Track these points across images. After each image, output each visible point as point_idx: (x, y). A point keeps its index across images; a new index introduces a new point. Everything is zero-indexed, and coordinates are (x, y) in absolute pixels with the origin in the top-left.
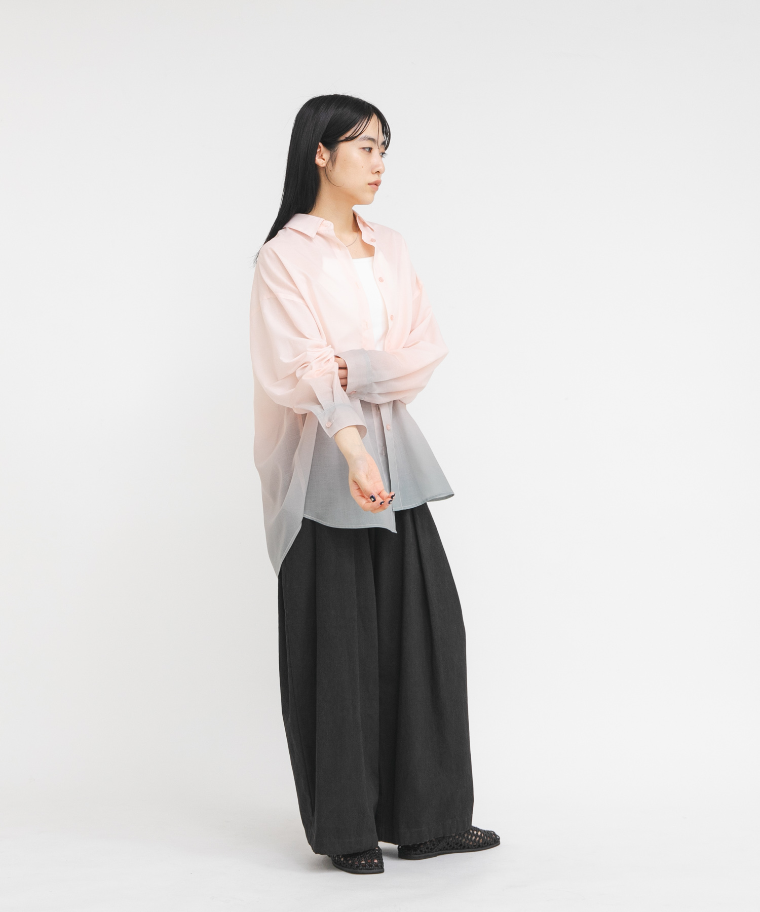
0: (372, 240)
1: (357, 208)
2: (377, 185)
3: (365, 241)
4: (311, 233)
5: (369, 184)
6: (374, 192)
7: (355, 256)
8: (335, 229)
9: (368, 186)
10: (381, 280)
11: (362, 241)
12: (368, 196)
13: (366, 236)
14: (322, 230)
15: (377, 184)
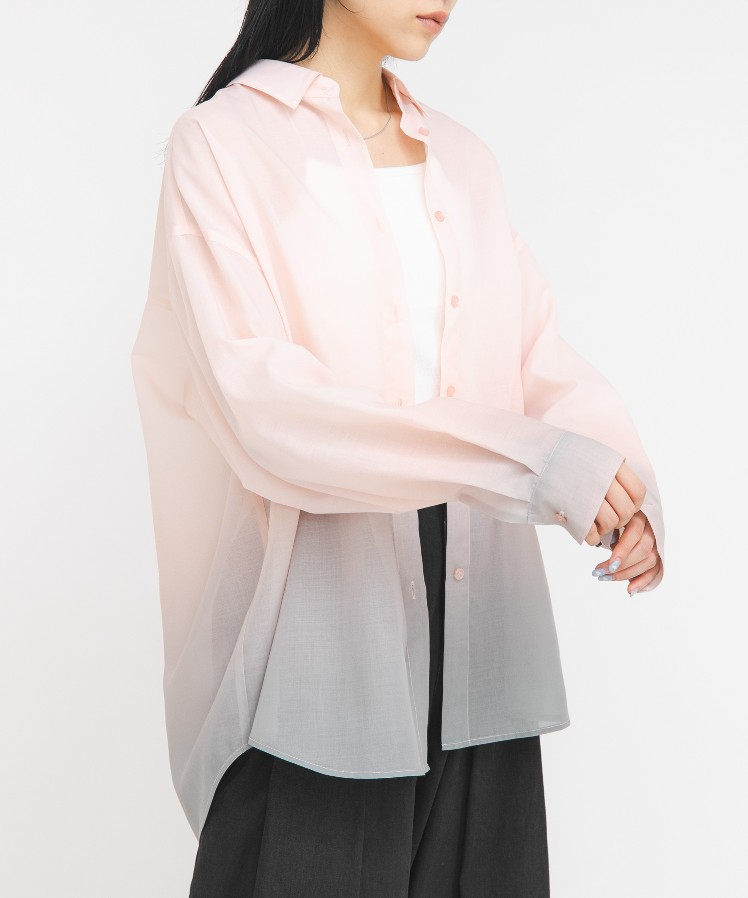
0: (421, 131)
1: (393, 66)
2: (438, 22)
3: (406, 133)
4: (290, 99)
5: (418, 17)
6: (429, 36)
7: (381, 160)
8: (341, 96)
9: (417, 20)
10: (439, 217)
11: (400, 133)
12: (413, 42)
13: (410, 123)
14: (314, 97)
15: (438, 20)
